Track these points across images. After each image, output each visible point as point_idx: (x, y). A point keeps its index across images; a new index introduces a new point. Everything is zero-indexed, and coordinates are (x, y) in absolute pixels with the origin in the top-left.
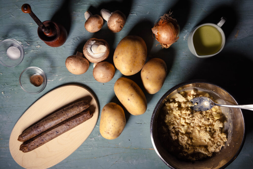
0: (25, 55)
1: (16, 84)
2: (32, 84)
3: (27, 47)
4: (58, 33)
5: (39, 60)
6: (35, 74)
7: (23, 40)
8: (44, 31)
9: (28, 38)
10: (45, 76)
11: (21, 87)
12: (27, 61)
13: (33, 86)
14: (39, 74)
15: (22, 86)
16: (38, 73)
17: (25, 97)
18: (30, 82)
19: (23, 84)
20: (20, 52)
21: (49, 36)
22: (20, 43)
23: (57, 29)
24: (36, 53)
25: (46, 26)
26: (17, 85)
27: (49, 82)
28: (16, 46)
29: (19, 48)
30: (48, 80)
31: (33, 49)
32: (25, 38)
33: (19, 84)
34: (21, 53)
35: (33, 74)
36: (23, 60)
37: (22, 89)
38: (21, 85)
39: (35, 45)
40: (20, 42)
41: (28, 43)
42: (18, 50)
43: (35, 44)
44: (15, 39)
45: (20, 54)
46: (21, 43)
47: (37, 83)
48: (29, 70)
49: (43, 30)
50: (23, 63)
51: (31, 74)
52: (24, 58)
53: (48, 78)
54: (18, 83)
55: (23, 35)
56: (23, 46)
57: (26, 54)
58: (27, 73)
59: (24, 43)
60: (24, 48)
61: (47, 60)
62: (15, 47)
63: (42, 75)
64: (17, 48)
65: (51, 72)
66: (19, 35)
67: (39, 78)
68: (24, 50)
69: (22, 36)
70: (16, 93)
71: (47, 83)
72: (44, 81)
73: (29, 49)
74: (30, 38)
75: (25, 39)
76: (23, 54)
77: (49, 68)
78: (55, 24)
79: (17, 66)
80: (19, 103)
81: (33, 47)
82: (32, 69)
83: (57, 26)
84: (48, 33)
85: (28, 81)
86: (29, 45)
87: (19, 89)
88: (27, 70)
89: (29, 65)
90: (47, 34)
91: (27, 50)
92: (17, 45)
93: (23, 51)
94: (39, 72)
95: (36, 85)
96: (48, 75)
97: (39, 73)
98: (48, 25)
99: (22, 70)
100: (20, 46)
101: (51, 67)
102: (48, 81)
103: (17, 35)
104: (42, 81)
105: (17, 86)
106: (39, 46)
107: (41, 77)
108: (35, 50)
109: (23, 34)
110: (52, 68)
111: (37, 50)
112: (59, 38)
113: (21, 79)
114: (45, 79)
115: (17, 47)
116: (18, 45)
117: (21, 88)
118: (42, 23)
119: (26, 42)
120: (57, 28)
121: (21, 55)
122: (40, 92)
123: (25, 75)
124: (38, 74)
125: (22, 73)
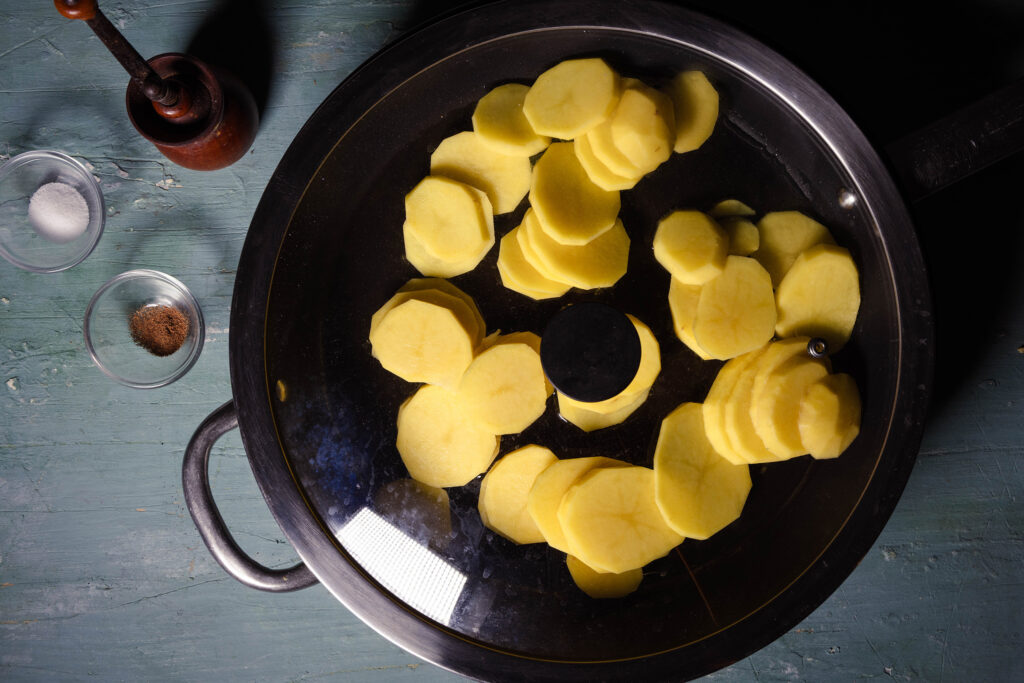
0: (107, 218)
1: (69, 348)
2: (141, 345)
3: (118, 184)
4: (213, 107)
5: (167, 244)
6: (151, 300)
7: (97, 155)
8: (156, 96)
9: (121, 147)
10: (194, 310)
11: (91, 359)
12: (119, 246)
13: (142, 353)
14: (170, 303)
15: (95, 355)
16: (164, 296)
17: (110, 404)
18: (131, 338)
19: (102, 344)
20: (86, 208)
21: (178, 120)
22: (88, 168)
23: (210, 88)
24: (156, 213)
25: (165, 75)
26: (73, 351)
27: (213, 336)
28: (72, 183)
29: (81, 189)
30: (209, 330)
31: (145, 196)
32: (108, 145)
33: (83, 344)
34: (91, 210)
35: (145, 303)
36: (101, 242)
37: (96, 367)
38: (93, 351)
39: (151, 178)
40: (88, 164)
41: (121, 168)
42: (79, 196)
43: (149, 172)
44: (67, 149)
45: (88, 214)
46: (92, 168)
47: (163, 339)
48: (125, 285)
49: (151, 92)
50: (100, 256)
51: (134, 304)
52: (104, 235)
53: (207, 318)
54: (79, 340)
55: (101, 132)
56: (98, 180)
57: (111, 216)
58: (116, 299)
59: (104, 168)
60: (106, 190)
61: (202, 241)
62: (66, 186)
63: (181, 307)
64: (74, 190)
65: (220, 293)
66: (83, 135)
67: (168, 317)
68: (105, 198)
69: (96, 139)
70: (71, 385)
71: (207, 341)
72: (191, 333)
73: (127, 195)
74: (131, 145)
75: (110, 151)
76: (99, 214)
77: (212, 278)
78: (202, 67)
79: (75, 270)
80: (81, 430)
81: (143, 184)
82: (138, 279)
83: (211, 77)
84: (170, 107)
85: (121, 331)
86: (125, 175)
87: (85, 369)
88: (117, 285)
89: (128, 266)
90: (169, 113)
91: (116, 197)
92: (74, 176)
93: (101, 203)
94: (170, 291)
95: (159, 351)
96: (209, 308)
97: (169, 298)
98: (172, 74)
99: (96, 286)
100: (85, 180)
101: (222, 273)
102: (207, 332)
103: (75, 135)
104: (184, 332)
105: (73, 353)
106: (170, 181)
107: (179, 314)
108: (151, 200)
109: (100, 128)
110: (225, 276)
111: (160, 199)
112: (223, 130)
113: (91, 325)
114: (198, 321)
115: (75, 187)
116: (78, 175)
117: (92, 362)
118: (146, 64)
119: (113, 165)
120: (212, 86)
121: (91, 218)
122: (176, 379)
123: (107, 307)
124: (166, 302)
125: (96, 299)
